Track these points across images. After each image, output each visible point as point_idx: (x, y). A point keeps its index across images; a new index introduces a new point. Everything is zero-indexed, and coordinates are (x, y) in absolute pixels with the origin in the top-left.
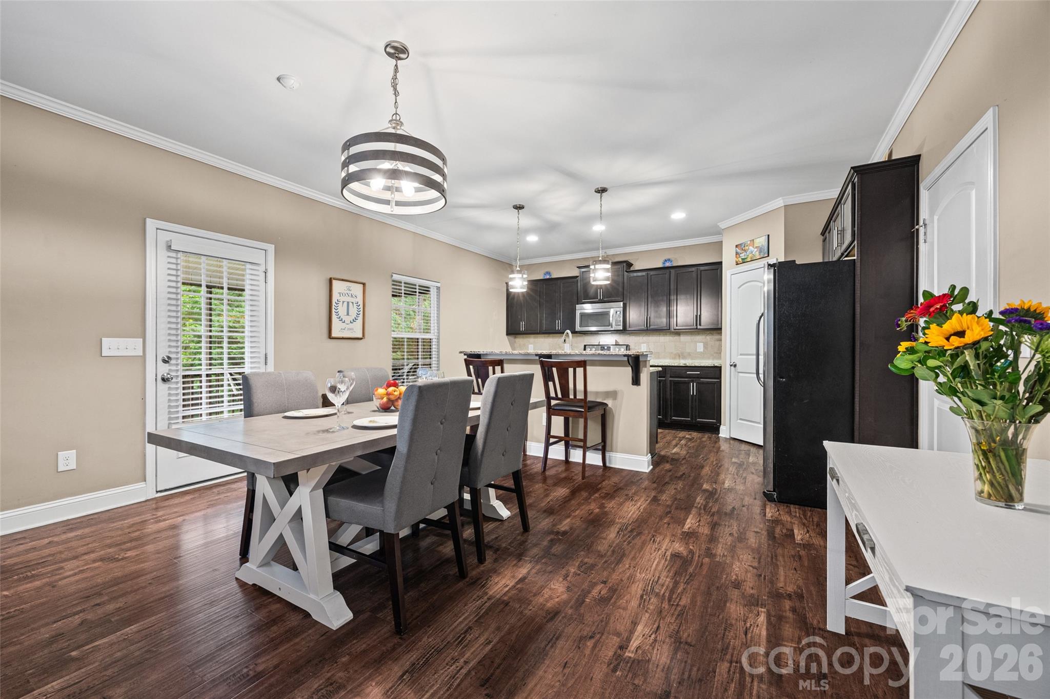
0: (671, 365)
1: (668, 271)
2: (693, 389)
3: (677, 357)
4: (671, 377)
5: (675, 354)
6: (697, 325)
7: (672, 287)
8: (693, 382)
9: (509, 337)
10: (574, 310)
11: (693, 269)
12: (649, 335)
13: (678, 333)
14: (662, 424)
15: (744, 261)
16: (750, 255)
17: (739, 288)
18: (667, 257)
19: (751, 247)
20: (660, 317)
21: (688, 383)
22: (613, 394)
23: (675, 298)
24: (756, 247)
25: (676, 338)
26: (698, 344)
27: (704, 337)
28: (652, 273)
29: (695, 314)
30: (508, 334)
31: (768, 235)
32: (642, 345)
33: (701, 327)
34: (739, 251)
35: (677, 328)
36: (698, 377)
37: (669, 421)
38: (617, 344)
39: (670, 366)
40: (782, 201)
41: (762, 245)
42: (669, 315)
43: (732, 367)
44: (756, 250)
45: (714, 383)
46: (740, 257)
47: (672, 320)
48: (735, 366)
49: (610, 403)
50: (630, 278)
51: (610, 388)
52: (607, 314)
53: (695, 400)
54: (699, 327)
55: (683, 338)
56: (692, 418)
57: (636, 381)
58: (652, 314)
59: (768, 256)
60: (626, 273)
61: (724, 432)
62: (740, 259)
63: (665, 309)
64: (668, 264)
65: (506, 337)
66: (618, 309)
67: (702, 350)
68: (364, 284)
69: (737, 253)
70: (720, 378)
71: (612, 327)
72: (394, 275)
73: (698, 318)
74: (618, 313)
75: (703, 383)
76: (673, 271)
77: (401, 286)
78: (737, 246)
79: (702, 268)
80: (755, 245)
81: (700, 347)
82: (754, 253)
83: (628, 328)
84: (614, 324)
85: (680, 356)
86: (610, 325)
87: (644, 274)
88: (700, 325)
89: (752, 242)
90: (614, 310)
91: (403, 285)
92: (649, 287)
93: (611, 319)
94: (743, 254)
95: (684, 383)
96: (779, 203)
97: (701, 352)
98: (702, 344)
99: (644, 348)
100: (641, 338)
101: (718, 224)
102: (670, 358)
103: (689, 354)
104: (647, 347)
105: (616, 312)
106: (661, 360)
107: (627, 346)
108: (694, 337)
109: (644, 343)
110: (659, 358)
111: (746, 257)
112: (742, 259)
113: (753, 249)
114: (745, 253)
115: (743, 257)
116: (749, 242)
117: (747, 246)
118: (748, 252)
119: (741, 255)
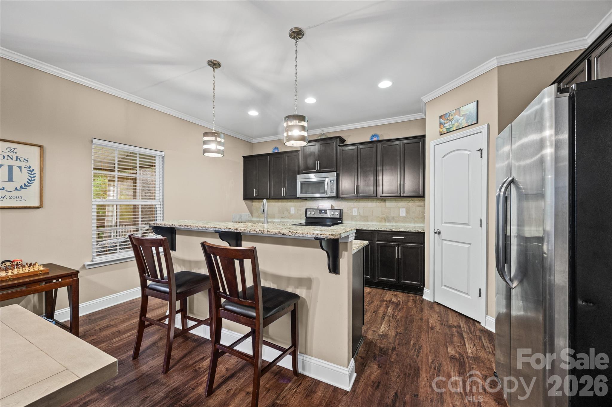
0: (378, 229)
1: (375, 145)
2: (398, 253)
3: (383, 220)
4: (378, 241)
5: (382, 218)
6: (400, 193)
7: (379, 159)
8: (398, 245)
9: (247, 201)
10: (296, 179)
11: (398, 143)
12: (359, 201)
13: (383, 199)
14: (368, 283)
15: (449, 131)
16: (456, 124)
17: (443, 157)
18: (373, 133)
19: (457, 116)
20: (368, 185)
21: (393, 247)
22: (307, 282)
23: (381, 168)
24: (463, 115)
25: (382, 204)
26: (401, 209)
27: (406, 203)
28: (361, 147)
29: (399, 183)
30: (245, 199)
31: (477, 101)
32: (354, 209)
33: (405, 195)
34: (442, 121)
35: (383, 195)
36: (402, 241)
37: (376, 281)
38: (332, 209)
39: (376, 230)
40: (496, 61)
41: (470, 112)
42: (376, 184)
43: (436, 235)
44: (462, 118)
45: (418, 248)
46: (444, 127)
47: (378, 188)
48: (439, 233)
49: (301, 292)
50: (342, 152)
51: (304, 274)
52: (323, 183)
53: (400, 263)
54: (402, 195)
55: (389, 204)
56: (397, 279)
57: (334, 268)
58: (362, 184)
59: (477, 122)
60: (339, 147)
61: (427, 295)
62: (444, 130)
63: (372, 178)
64: (375, 139)
65: (243, 201)
66: (332, 179)
67: (404, 215)
68: (41, 147)
69: (441, 124)
70: (423, 243)
71: (327, 194)
72: (94, 140)
73: (402, 186)
74: (332, 181)
75: (407, 247)
76: (379, 145)
77: (136, 157)
78: (441, 117)
79: (405, 142)
80: (462, 113)
81: (403, 212)
82: (460, 121)
83: (341, 195)
84: (328, 192)
85: (386, 219)
86: (325, 192)
87: (354, 147)
88: (404, 193)
89: (458, 111)
90: (328, 178)
91: (138, 156)
92: (359, 159)
93: (326, 187)
94: (448, 124)
95: (390, 246)
96: (493, 63)
97: (404, 217)
98: (405, 209)
99: (355, 212)
100: (352, 203)
101: (422, 98)
102: (377, 222)
103: (393, 218)
104: (357, 211)
105: (331, 181)
106: (369, 223)
107: (341, 210)
108: (397, 203)
109: (355, 208)
110: (367, 221)
111: (451, 126)
112: (447, 129)
113: (459, 117)
114: (450, 123)
115: (448, 127)
116: (454, 111)
117: (452, 115)
118: (453, 122)
119: (445, 125)
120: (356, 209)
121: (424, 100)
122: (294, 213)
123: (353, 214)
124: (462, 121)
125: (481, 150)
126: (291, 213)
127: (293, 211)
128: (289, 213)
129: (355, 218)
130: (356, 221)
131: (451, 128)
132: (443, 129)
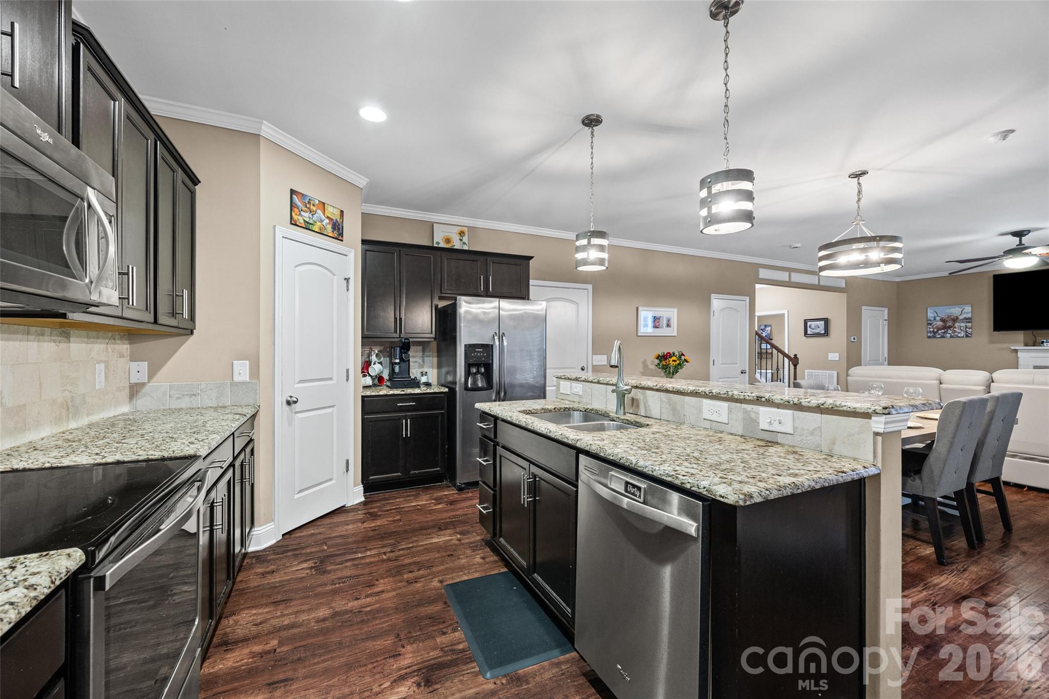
3: (64, 413)
15: (307, 227)
16: (319, 223)
19: (320, 213)
26: (97, 366)
27: (104, 346)
31: (342, 212)
41: (336, 220)
43: (286, 406)
81: (100, 377)
82: (324, 224)
94: (307, 215)
97: (101, 390)
98: (103, 366)
103: (84, 399)
108: (90, 345)
111: (311, 221)
112: (305, 221)
113: (323, 217)
114: (311, 217)
115: (307, 220)
116: (317, 202)
117: (313, 205)
118: (315, 217)
119: (301, 213)
121: (263, 128)
124: (327, 224)
125: (347, 280)
131: (311, 224)
132: (299, 217)
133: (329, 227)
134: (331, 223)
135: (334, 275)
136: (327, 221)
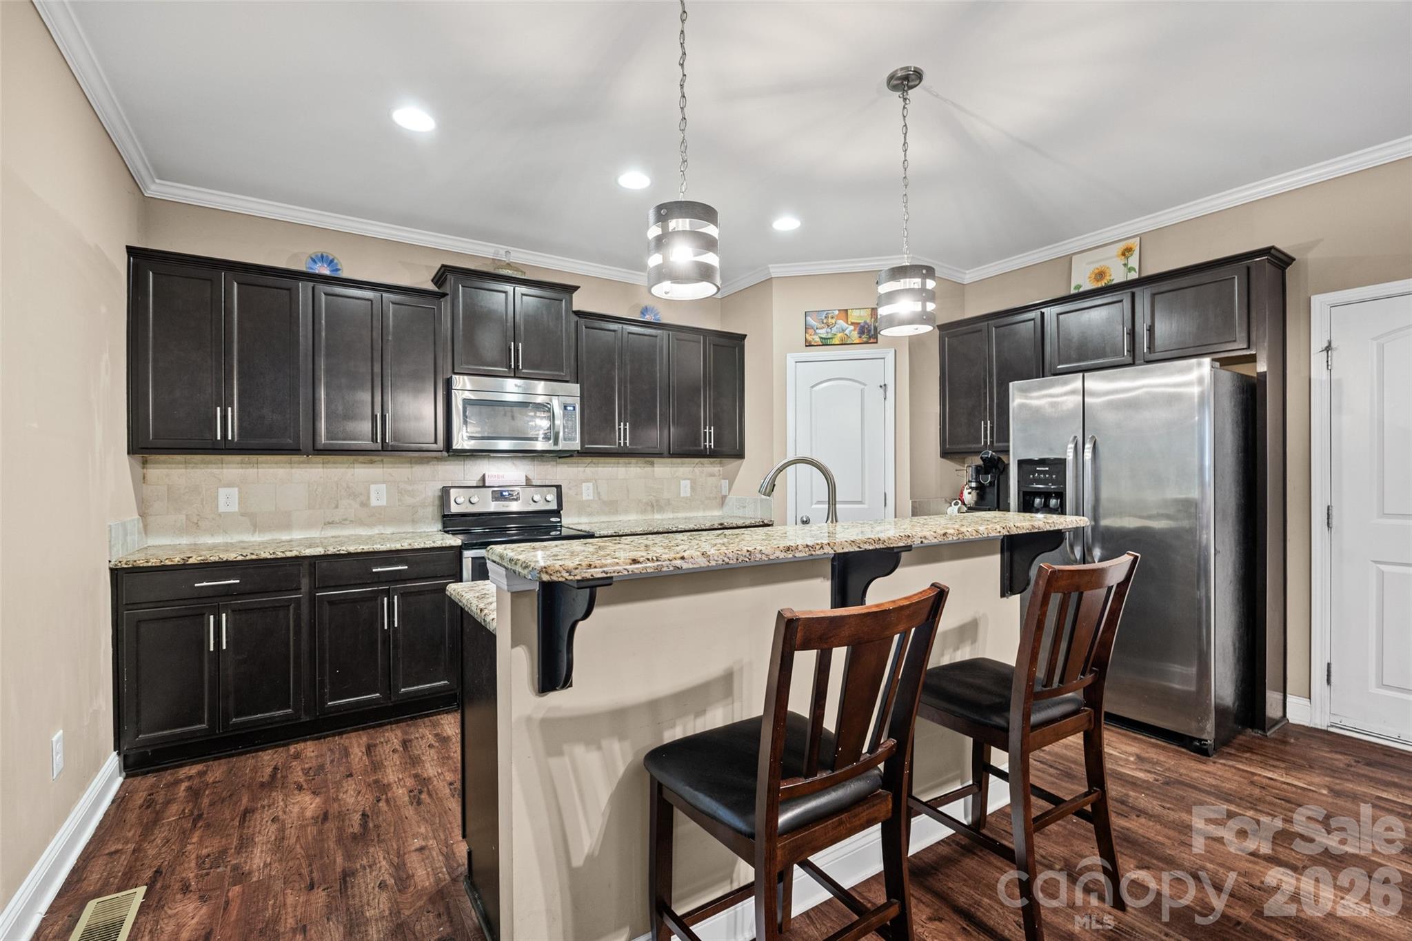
1: (659, 331)
3: (649, 508)
5: (647, 504)
11: (700, 337)
12: (597, 464)
15: (825, 343)
16: (839, 335)
17: (812, 387)
19: (841, 323)
24: (852, 324)
25: (648, 470)
26: (682, 482)
27: (691, 469)
28: (630, 328)
30: (137, 449)
41: (865, 322)
46: (816, 334)
50: (585, 331)
60: (573, 315)
64: (650, 317)
65: (127, 460)
66: (569, 400)
67: (688, 493)
74: (570, 408)
76: (668, 333)
79: (713, 340)
80: (850, 320)
81: (685, 489)
82: (847, 332)
84: (561, 436)
87: (615, 326)
89: (843, 314)
90: (558, 398)
92: (626, 359)
93: (556, 422)
94: (823, 331)
97: (687, 498)
98: (688, 482)
99: (587, 492)
100: (581, 469)
101: (770, 266)
102: (637, 512)
103: (668, 502)
104: (594, 489)
105: (565, 408)
106: (621, 518)
107: (559, 487)
108: (675, 469)
109: (587, 481)
110: (616, 512)
111: (830, 336)
112: (821, 338)
113: (845, 325)
114: (829, 330)
115: (824, 336)
116: (837, 312)
117: (832, 318)
118: (834, 329)
119: (818, 331)
120: (590, 485)
121: (771, 270)
122: (383, 502)
123: (584, 499)
124: (851, 332)
125: (885, 387)
126: (374, 502)
127: (379, 496)
128: (365, 504)
129: (589, 506)
130: (590, 515)
131: (829, 339)
132: (814, 337)
133: (855, 335)
134: (858, 328)
135: (865, 385)
136: (852, 327)
